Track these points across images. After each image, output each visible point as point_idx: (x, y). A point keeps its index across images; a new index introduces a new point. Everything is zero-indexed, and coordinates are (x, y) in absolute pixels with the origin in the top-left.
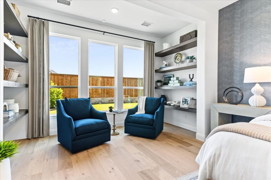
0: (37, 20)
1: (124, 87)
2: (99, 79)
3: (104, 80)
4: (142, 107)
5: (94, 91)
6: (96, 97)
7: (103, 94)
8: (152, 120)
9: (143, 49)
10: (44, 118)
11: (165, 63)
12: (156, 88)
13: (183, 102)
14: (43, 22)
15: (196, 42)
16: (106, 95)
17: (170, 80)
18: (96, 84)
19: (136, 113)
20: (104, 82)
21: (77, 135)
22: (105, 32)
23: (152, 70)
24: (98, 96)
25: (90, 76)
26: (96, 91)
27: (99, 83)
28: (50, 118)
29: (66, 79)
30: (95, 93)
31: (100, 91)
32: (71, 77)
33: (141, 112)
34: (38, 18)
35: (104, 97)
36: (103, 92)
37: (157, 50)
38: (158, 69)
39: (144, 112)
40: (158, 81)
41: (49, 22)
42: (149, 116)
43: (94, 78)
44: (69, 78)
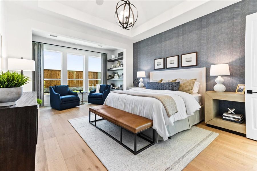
0: (37, 43)
1: (89, 79)
2: (74, 72)
3: (78, 73)
4: (98, 90)
5: (70, 81)
6: (72, 86)
7: (77, 84)
8: (101, 95)
9: (100, 58)
10: (41, 96)
11: (113, 66)
12: (108, 80)
13: (120, 87)
14: (40, 44)
15: (123, 57)
16: (79, 85)
17: (115, 75)
18: (72, 77)
19: (95, 93)
20: (78, 75)
21: (62, 102)
22: (77, 49)
23: (106, 69)
24: (73, 86)
25: (68, 71)
26: (72, 81)
27: (74, 76)
28: (44, 97)
29: (47, 73)
30: (71, 83)
31: (75, 82)
32: (51, 72)
33: (98, 92)
34: (37, 42)
35: (78, 86)
36: (77, 82)
37: (108, 58)
38: (109, 69)
39: (99, 92)
40: (109, 76)
41: (44, 44)
42: (101, 94)
43: (70, 72)
44: (50, 72)
